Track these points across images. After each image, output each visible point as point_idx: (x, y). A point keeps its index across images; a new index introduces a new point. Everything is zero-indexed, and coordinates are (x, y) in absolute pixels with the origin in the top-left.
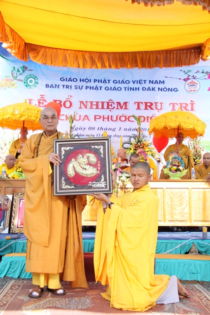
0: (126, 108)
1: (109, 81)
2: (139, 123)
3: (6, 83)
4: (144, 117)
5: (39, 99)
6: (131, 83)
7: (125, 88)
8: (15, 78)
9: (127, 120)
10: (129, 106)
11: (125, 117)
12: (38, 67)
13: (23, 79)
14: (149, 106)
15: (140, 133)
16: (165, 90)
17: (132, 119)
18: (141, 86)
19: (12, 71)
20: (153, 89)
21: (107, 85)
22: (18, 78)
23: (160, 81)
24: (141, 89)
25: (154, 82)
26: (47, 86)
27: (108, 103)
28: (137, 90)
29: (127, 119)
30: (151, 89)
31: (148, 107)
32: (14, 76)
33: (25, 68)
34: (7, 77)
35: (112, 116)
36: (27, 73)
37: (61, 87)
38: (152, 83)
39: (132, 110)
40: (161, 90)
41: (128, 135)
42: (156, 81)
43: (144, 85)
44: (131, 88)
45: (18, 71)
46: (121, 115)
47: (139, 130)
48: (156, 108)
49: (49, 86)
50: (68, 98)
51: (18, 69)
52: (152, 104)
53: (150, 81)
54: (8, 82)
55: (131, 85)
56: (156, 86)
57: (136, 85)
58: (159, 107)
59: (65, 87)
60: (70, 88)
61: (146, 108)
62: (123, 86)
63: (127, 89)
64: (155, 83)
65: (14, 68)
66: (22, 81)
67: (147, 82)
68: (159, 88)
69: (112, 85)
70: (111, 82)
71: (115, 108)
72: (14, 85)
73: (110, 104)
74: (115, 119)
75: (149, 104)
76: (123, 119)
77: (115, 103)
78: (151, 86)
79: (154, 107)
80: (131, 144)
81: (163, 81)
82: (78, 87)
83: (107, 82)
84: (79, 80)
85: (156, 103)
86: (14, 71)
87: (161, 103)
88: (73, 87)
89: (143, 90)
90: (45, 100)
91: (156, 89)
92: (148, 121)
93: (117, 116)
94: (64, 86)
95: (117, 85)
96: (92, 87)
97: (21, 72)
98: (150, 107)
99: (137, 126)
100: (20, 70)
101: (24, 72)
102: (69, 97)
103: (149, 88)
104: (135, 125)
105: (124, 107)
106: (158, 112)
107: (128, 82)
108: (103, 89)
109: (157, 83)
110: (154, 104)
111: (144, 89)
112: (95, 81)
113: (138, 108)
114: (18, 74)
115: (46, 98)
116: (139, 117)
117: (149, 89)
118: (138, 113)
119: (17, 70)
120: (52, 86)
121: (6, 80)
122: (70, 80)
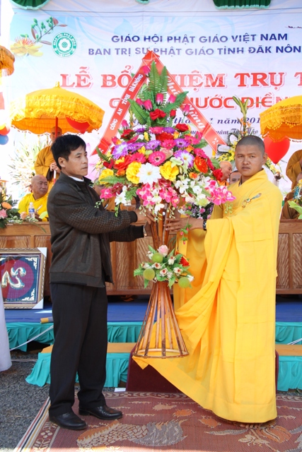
0: (221, 85)
1: (192, 38)
2: (244, 110)
3: (23, 48)
4: (252, 100)
5: (78, 73)
6: (230, 40)
7: (220, 50)
8: (39, 39)
9: (223, 105)
10: (226, 81)
11: (220, 100)
12: (76, 20)
13: (52, 42)
14: (259, 79)
15: (245, 126)
16: (288, 49)
17: (231, 103)
18: (246, 46)
19: (33, 27)
20: (268, 50)
21: (189, 45)
22: (42, 39)
23: (280, 35)
24: (246, 50)
25: (269, 38)
26: (91, 52)
27: (191, 76)
28: (240, 52)
29: (223, 103)
30: (264, 50)
31: (258, 82)
32: (36, 35)
33: (54, 22)
34: (24, 36)
35: (197, 99)
36: (58, 30)
37: (114, 52)
38: (267, 39)
39: (232, 89)
40: (282, 51)
41: (224, 130)
42: (273, 35)
43: (251, 44)
44: (229, 50)
45: (43, 27)
46: (214, 97)
47: (244, 122)
48: (272, 83)
49: (95, 52)
50: (125, 71)
51: (43, 24)
52: (264, 76)
53: (262, 36)
54: (26, 46)
55: (230, 44)
56: (273, 44)
57: (239, 44)
58: (277, 81)
59: (120, 51)
60: (127, 52)
61: (255, 84)
62: (216, 46)
63: (223, 51)
64: (271, 39)
65: (36, 21)
66: (49, 44)
67: (258, 38)
68: (277, 48)
69: (197, 45)
70: (196, 40)
71: (203, 85)
72: (37, 51)
73: (195, 78)
74: (203, 104)
75: (260, 77)
76: (216, 103)
77: (203, 76)
78: (265, 44)
79: (268, 81)
80: (231, 146)
81: (286, 35)
82: (141, 50)
83: (190, 40)
84: (142, 38)
85: (272, 74)
86: (36, 28)
87: (281, 74)
88: (133, 51)
89: (250, 51)
90: (88, 76)
91: (273, 50)
92: (257, 106)
93: (206, 100)
94: (117, 50)
95: (207, 45)
96: (164, 50)
97: (48, 28)
98: (261, 81)
99: (241, 116)
100: (47, 25)
101: (52, 28)
102: (127, 69)
103: (260, 48)
104: (236, 113)
105: (218, 83)
106: (276, 88)
107: (224, 39)
108: (182, 52)
109: (275, 39)
110: (269, 76)
111: (252, 50)
112: (169, 39)
113: (242, 84)
114: (43, 33)
115: (89, 72)
116: (243, 99)
117: (260, 50)
118: (241, 93)
119: (40, 26)
120: (98, 52)
121: (24, 42)
122: (128, 39)
